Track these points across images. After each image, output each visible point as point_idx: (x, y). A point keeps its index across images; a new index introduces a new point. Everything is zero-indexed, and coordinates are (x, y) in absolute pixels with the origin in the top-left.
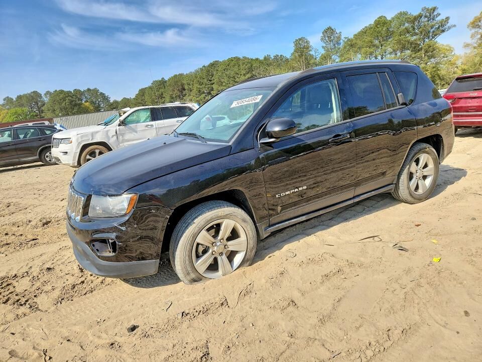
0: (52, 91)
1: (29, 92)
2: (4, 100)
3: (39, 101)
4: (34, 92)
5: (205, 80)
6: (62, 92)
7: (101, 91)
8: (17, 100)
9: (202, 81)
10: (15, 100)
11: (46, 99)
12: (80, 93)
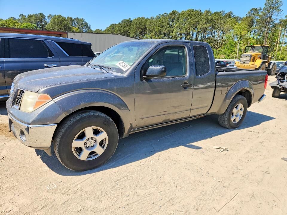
0: (53, 15)
1: (38, 13)
2: (20, 16)
3: (44, 21)
4: (41, 14)
5: (166, 24)
6: (60, 16)
7: (86, 21)
8: (28, 18)
9: (163, 24)
10: (27, 17)
11: (48, 20)
12: (71, 19)
